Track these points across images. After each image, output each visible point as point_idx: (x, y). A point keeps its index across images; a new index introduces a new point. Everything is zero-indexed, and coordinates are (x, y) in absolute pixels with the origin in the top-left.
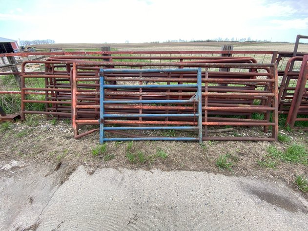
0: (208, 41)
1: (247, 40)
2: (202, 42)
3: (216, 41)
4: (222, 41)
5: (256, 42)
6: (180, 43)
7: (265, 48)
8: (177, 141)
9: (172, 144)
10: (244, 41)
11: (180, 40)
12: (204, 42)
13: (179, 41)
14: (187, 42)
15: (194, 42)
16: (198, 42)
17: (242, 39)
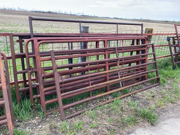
0: (50, 12)
1: (81, 14)
2: (43, 12)
3: (57, 13)
4: (62, 14)
5: (88, 16)
6: (19, 11)
10: (79, 15)
11: (19, 8)
12: (46, 13)
13: (17, 10)
14: (27, 12)
15: (36, 12)
16: (40, 12)
17: (78, 13)
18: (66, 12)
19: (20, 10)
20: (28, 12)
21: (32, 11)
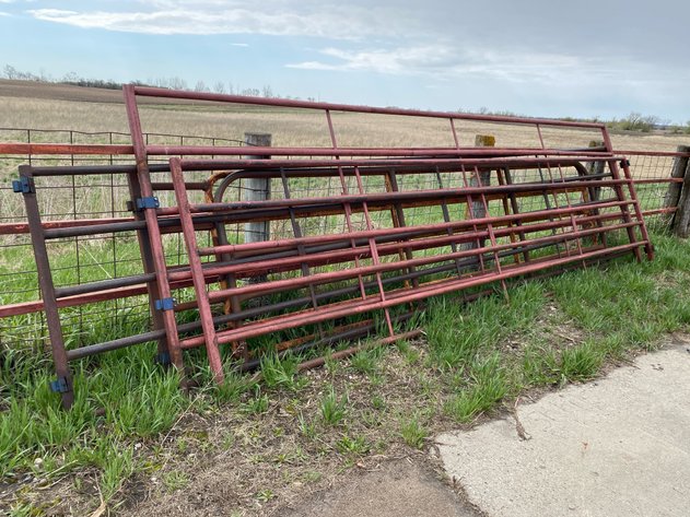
18: (201, 84)
19: (15, 77)
20: (53, 85)
21: (67, 83)
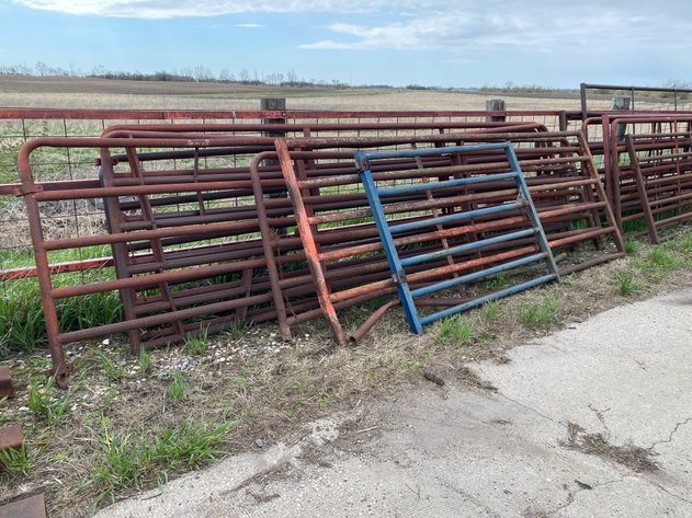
0: (163, 78)
1: (286, 80)
3: (192, 80)
4: (212, 80)
5: (311, 85)
7: (346, 102)
8: (532, 288)
9: (529, 294)
10: (278, 82)
12: (148, 79)
13: (36, 72)
14: (75, 78)
15: (109, 77)
16: (123, 78)
19: (47, 73)
20: (82, 79)
21: (94, 76)
